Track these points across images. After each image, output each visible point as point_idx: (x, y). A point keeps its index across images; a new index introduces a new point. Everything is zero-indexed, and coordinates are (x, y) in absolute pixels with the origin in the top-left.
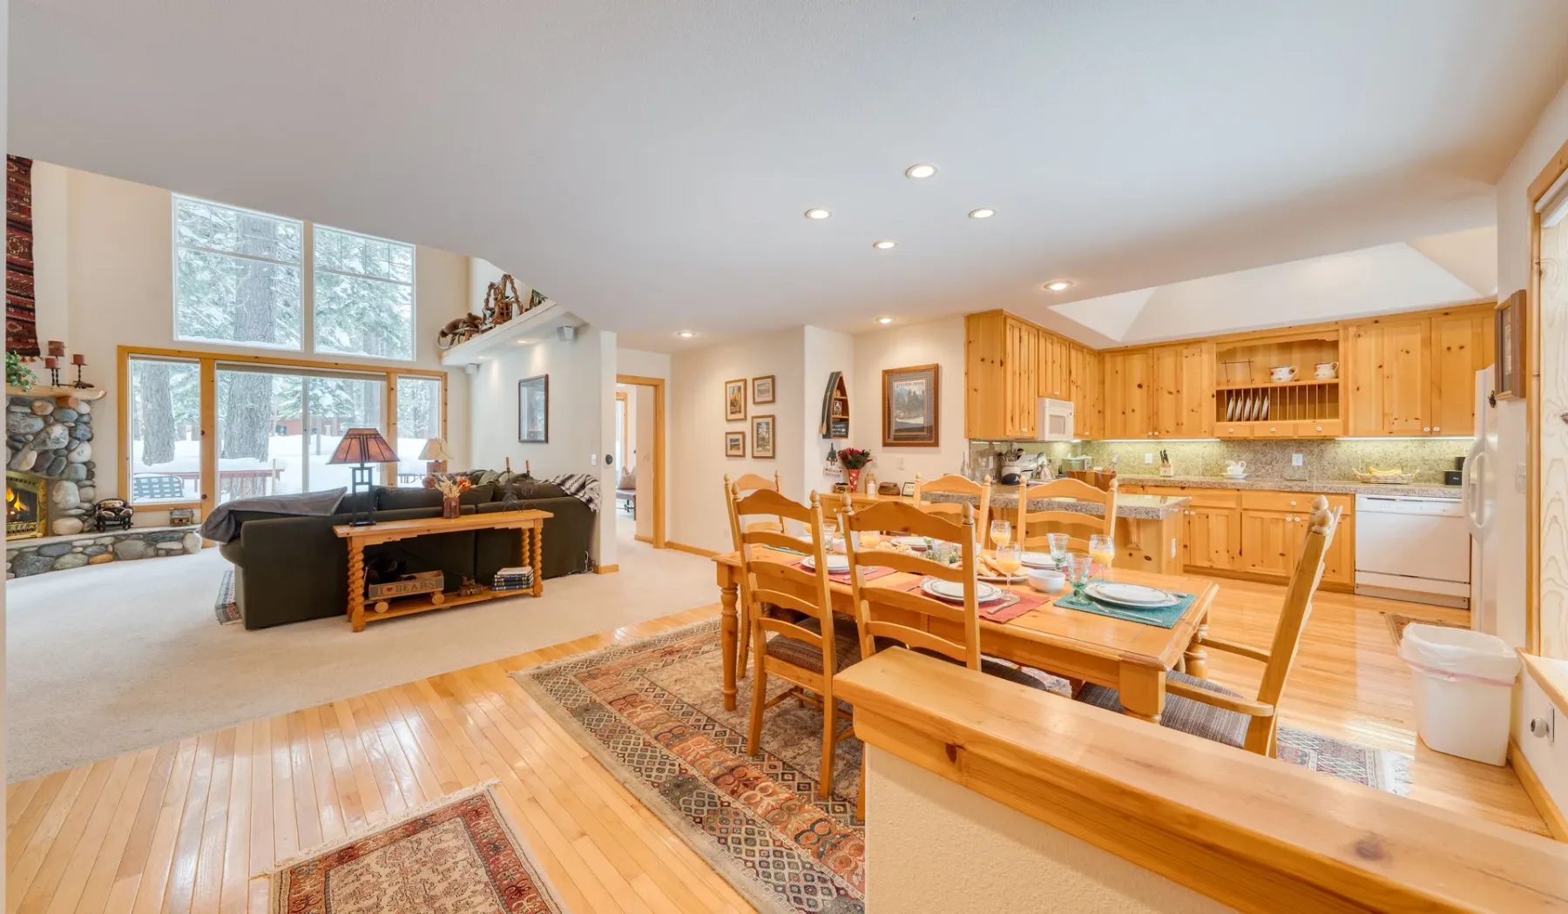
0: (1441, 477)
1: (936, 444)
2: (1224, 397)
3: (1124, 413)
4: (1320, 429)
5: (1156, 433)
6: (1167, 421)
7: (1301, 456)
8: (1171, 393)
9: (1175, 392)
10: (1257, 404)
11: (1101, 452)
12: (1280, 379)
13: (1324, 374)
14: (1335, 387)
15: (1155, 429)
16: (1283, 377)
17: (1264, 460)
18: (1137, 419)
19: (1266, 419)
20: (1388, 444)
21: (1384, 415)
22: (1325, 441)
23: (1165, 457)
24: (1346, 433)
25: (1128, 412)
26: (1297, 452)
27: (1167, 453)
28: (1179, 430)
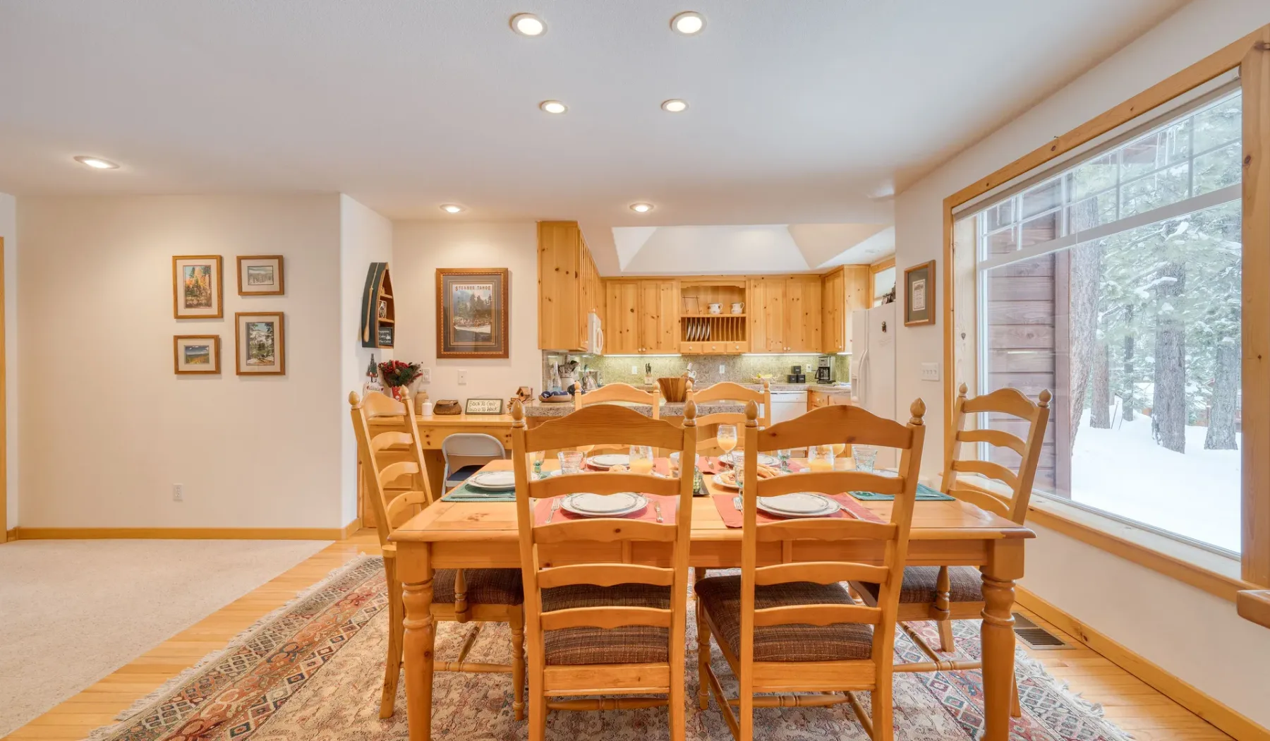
0: (786, 379)
1: (506, 355)
2: (687, 322)
3: (621, 332)
4: (738, 347)
5: (644, 350)
6: (651, 340)
7: (724, 366)
8: (653, 317)
9: (655, 316)
10: (694, 328)
11: (600, 366)
12: (714, 312)
13: (737, 311)
14: (744, 319)
15: (643, 346)
16: (715, 311)
17: (704, 370)
18: (631, 337)
19: (708, 340)
20: (764, 359)
21: (767, 339)
22: (737, 356)
23: (649, 369)
24: (750, 351)
25: (624, 331)
26: (722, 364)
27: (650, 365)
28: (658, 347)
